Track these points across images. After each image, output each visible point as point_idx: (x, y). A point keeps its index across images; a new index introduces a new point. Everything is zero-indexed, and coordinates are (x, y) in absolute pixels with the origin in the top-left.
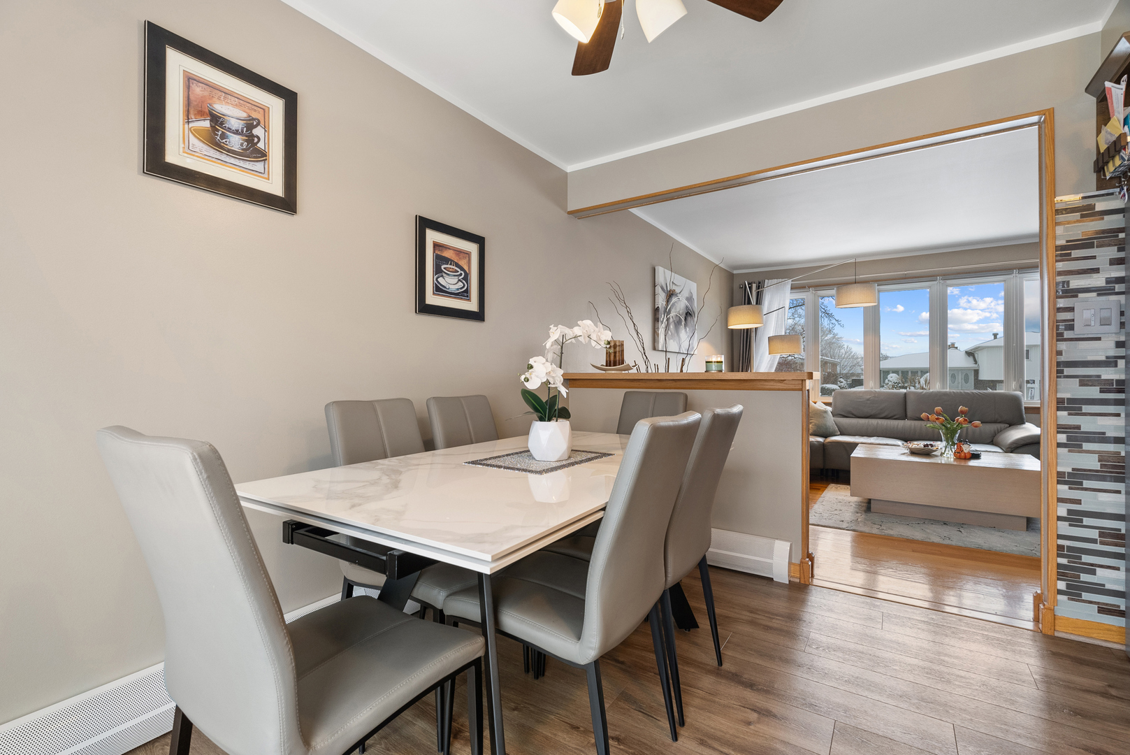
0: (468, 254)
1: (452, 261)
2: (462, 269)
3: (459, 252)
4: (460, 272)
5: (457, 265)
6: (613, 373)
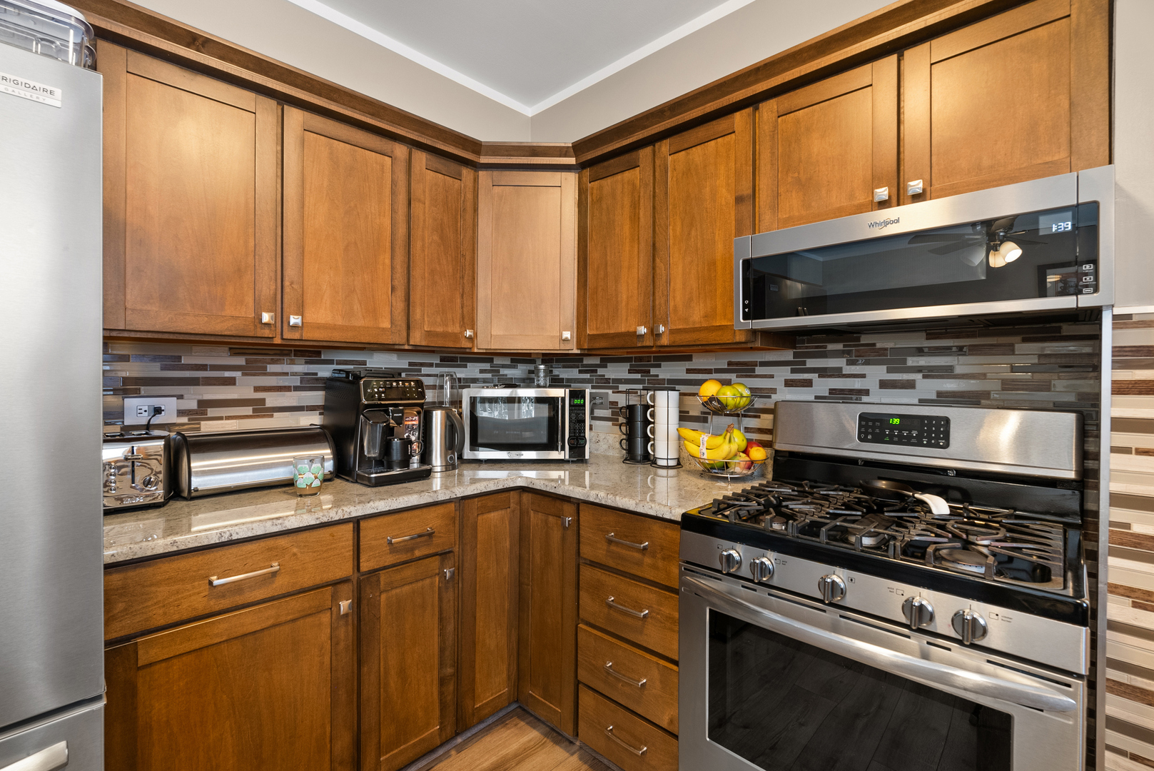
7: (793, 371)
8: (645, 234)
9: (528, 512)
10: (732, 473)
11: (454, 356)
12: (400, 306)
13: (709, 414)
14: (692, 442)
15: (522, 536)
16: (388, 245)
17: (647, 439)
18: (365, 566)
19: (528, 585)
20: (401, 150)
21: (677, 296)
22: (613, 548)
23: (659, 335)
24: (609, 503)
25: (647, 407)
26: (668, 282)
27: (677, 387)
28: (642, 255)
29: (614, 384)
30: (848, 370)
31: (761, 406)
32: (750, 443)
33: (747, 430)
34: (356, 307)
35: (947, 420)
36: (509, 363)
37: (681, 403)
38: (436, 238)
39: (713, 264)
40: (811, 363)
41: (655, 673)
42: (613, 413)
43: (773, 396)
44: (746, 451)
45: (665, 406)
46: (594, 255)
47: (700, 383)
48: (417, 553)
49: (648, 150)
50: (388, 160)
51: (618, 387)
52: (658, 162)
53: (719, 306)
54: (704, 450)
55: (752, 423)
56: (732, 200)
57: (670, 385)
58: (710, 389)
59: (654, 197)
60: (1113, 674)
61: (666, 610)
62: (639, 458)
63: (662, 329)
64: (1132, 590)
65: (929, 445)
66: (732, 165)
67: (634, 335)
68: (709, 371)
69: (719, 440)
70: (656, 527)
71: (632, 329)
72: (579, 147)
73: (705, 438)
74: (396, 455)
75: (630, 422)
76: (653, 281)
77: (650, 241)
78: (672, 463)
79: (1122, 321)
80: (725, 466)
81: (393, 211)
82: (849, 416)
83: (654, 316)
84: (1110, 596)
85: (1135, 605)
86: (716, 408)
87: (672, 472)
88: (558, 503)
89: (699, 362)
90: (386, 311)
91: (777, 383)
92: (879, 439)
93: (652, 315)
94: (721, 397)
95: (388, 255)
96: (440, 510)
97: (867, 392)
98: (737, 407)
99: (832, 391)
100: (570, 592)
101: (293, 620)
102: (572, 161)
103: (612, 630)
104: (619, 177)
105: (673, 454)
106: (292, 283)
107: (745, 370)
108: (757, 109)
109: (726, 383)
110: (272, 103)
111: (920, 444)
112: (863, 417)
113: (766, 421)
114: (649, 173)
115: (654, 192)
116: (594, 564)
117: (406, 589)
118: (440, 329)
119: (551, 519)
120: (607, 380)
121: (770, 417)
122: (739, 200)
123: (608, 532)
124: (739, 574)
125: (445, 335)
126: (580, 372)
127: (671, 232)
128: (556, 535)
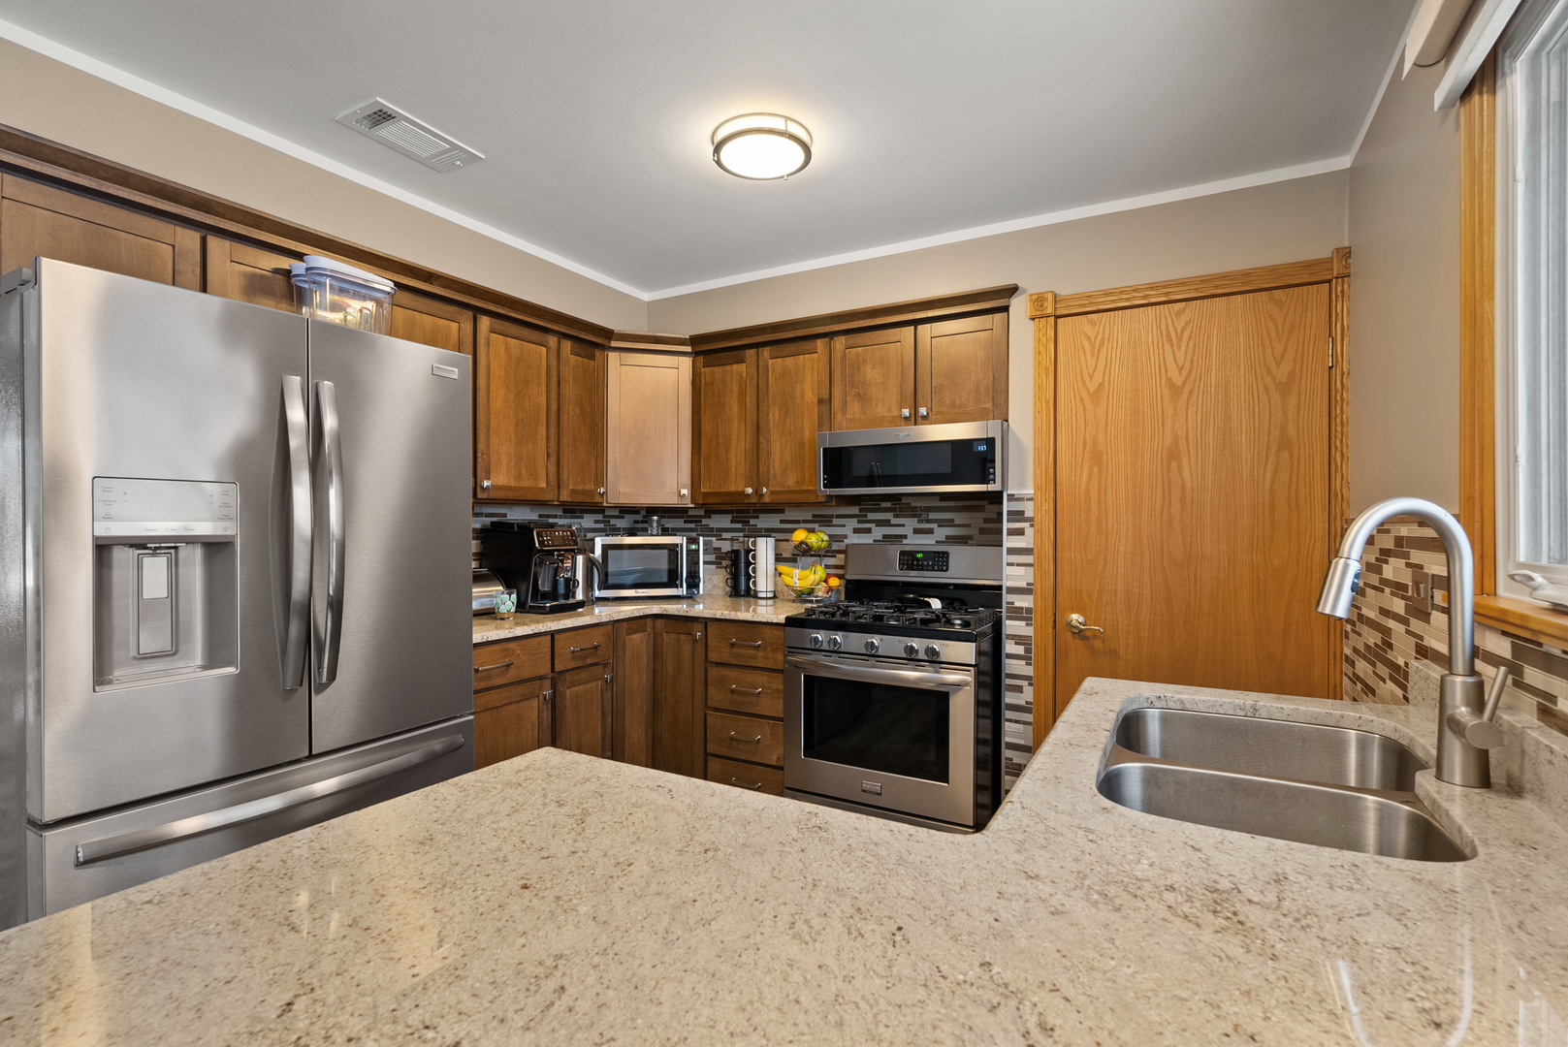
7: (859, 522)
8: (751, 416)
9: (661, 635)
10: (816, 597)
11: (572, 509)
12: (553, 469)
13: (798, 555)
14: (788, 575)
15: (656, 654)
16: (544, 419)
17: (748, 577)
18: (558, 667)
19: (662, 692)
20: (553, 340)
21: (776, 466)
22: (735, 650)
23: (762, 495)
24: (732, 617)
25: (748, 551)
26: (769, 455)
27: (773, 535)
28: (748, 432)
29: (718, 533)
30: (894, 521)
31: (837, 548)
32: (829, 576)
33: (827, 567)
34: (523, 471)
35: (947, 553)
36: (617, 514)
37: (776, 548)
38: (577, 411)
39: (802, 444)
40: (871, 516)
41: (767, 730)
42: (717, 558)
43: (845, 541)
44: (826, 581)
45: (764, 550)
46: (707, 427)
47: (792, 531)
48: (589, 661)
49: (753, 352)
50: (544, 349)
51: (721, 535)
52: (761, 363)
53: (807, 475)
54: (797, 581)
55: (831, 561)
56: (815, 401)
57: (767, 533)
58: (800, 535)
59: (758, 388)
60: (1008, 681)
61: (774, 686)
62: (743, 593)
63: (765, 490)
64: (1014, 636)
65: (938, 570)
66: (815, 375)
67: (743, 494)
68: (798, 522)
69: (807, 572)
70: (767, 630)
71: (740, 489)
72: (694, 340)
73: (797, 572)
74: (561, 590)
75: (735, 563)
76: (757, 453)
77: (755, 421)
78: (770, 595)
79: (1011, 497)
80: (811, 592)
81: (548, 391)
82: (894, 552)
83: (758, 480)
84: (1007, 641)
85: (1016, 643)
86: (804, 551)
87: (770, 602)
88: (689, 624)
89: (789, 515)
90: (542, 473)
91: (848, 530)
92: (911, 568)
93: (757, 478)
94: (808, 541)
95: (544, 428)
96: (602, 630)
97: (905, 537)
98: (819, 549)
99: (884, 536)
100: (699, 688)
101: (518, 702)
102: (689, 349)
103: (734, 709)
104: (729, 367)
105: (771, 588)
106: (483, 454)
107: (825, 521)
108: (832, 338)
109: (811, 531)
110: (470, 314)
111: (934, 570)
112: (902, 553)
113: (839, 559)
114: (753, 370)
115: (758, 385)
116: (718, 664)
117: (581, 687)
118: (580, 488)
119: (682, 637)
120: (712, 529)
121: (843, 556)
122: (820, 401)
123: (731, 639)
124: (822, 648)
125: (584, 492)
126: (685, 522)
127: (771, 417)
128: (687, 648)
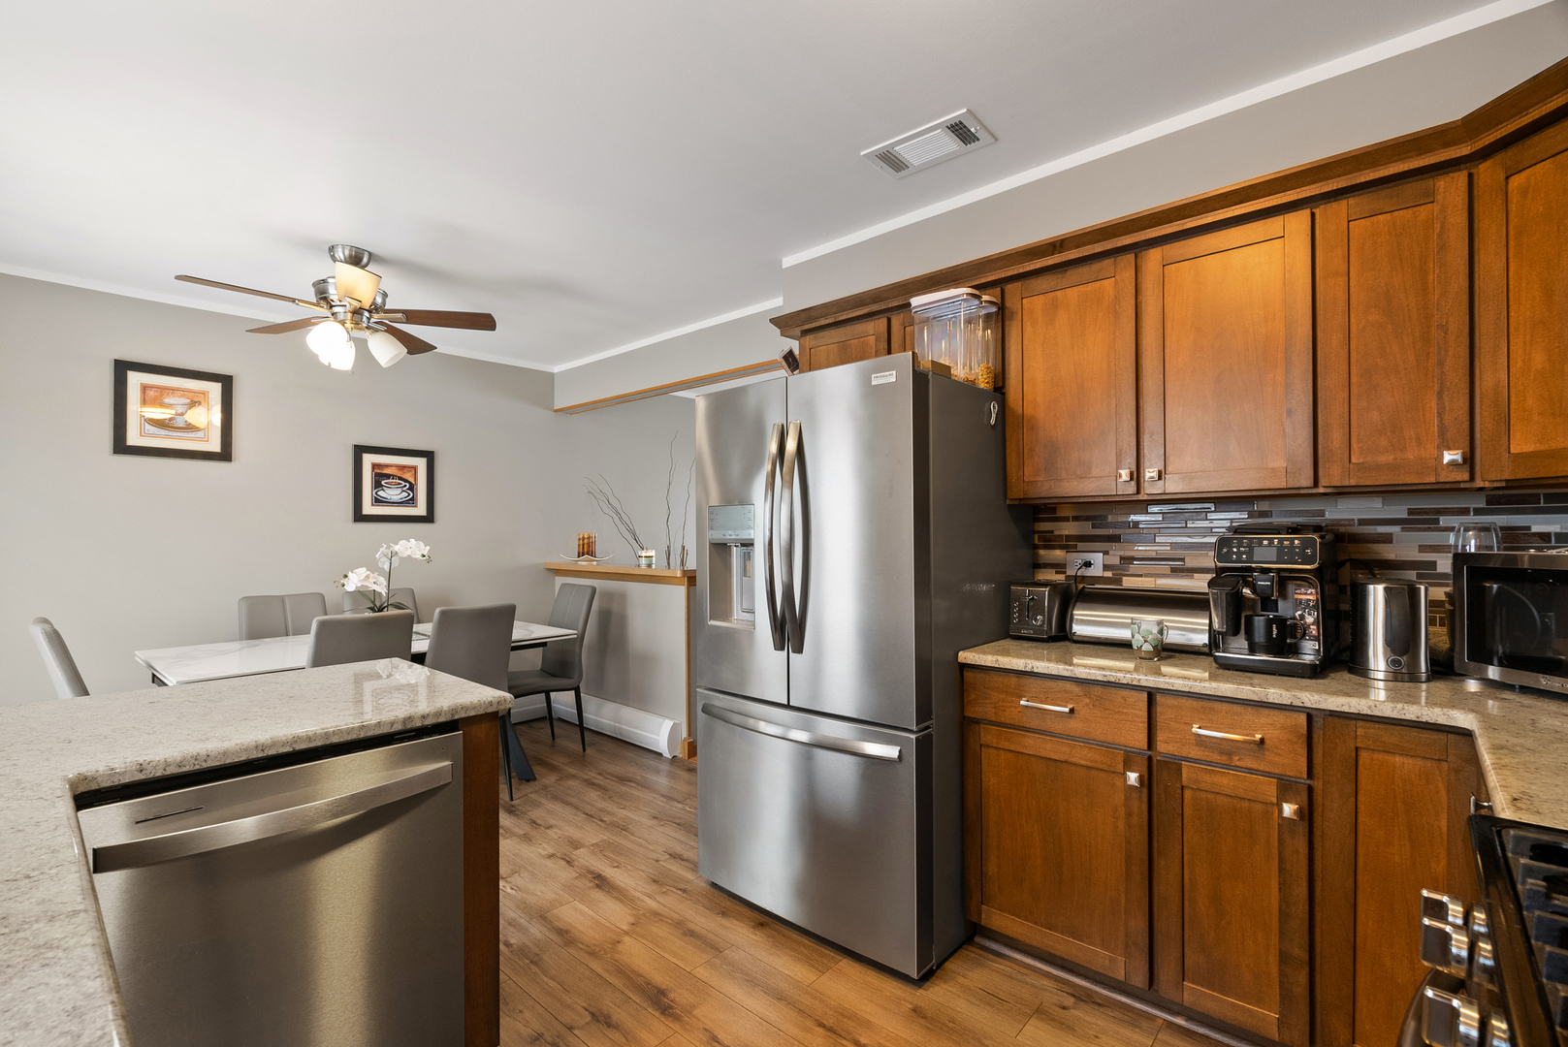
0: (415, 469)
1: (394, 476)
2: (406, 481)
3: (402, 468)
4: (404, 484)
5: (400, 478)
6: (584, 564)
